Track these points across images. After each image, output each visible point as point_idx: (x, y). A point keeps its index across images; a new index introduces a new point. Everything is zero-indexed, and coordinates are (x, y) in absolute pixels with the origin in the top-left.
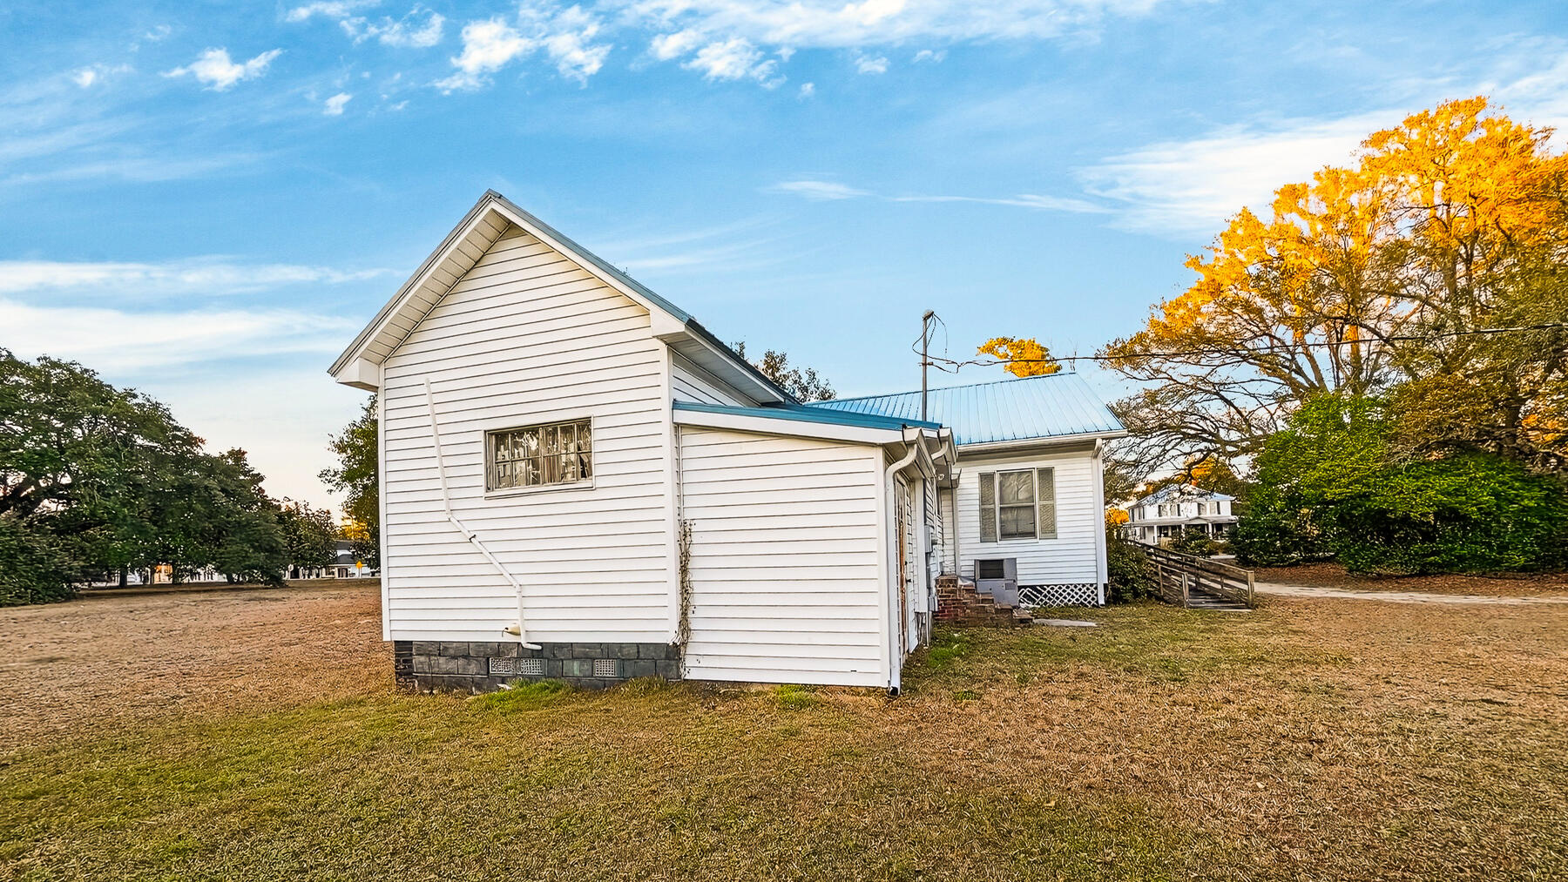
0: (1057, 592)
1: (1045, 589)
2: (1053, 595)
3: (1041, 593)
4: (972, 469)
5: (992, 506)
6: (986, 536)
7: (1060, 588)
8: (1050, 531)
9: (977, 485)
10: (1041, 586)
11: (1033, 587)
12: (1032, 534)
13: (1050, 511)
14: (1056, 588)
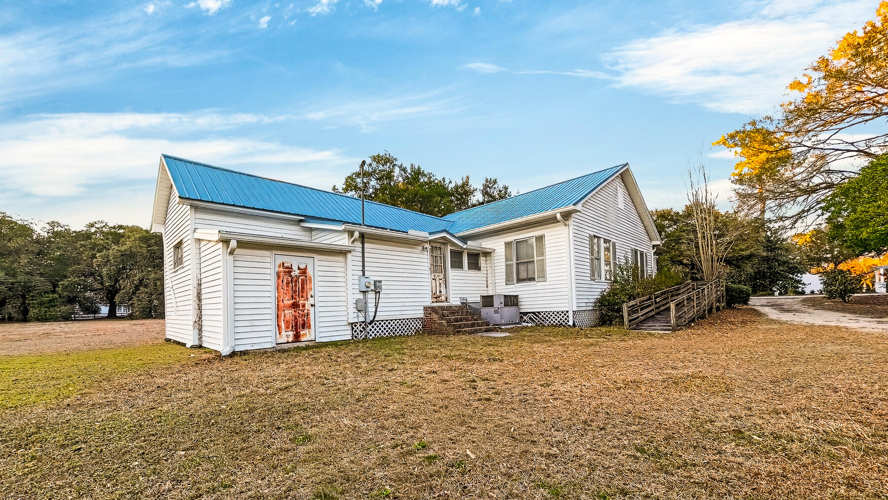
0: (547, 316)
1: (541, 315)
2: (545, 318)
3: (538, 317)
4: (501, 240)
5: (512, 262)
6: (508, 281)
7: (549, 314)
8: (543, 277)
9: (504, 250)
10: (539, 313)
11: (534, 313)
12: (533, 279)
13: (542, 263)
14: (547, 314)
